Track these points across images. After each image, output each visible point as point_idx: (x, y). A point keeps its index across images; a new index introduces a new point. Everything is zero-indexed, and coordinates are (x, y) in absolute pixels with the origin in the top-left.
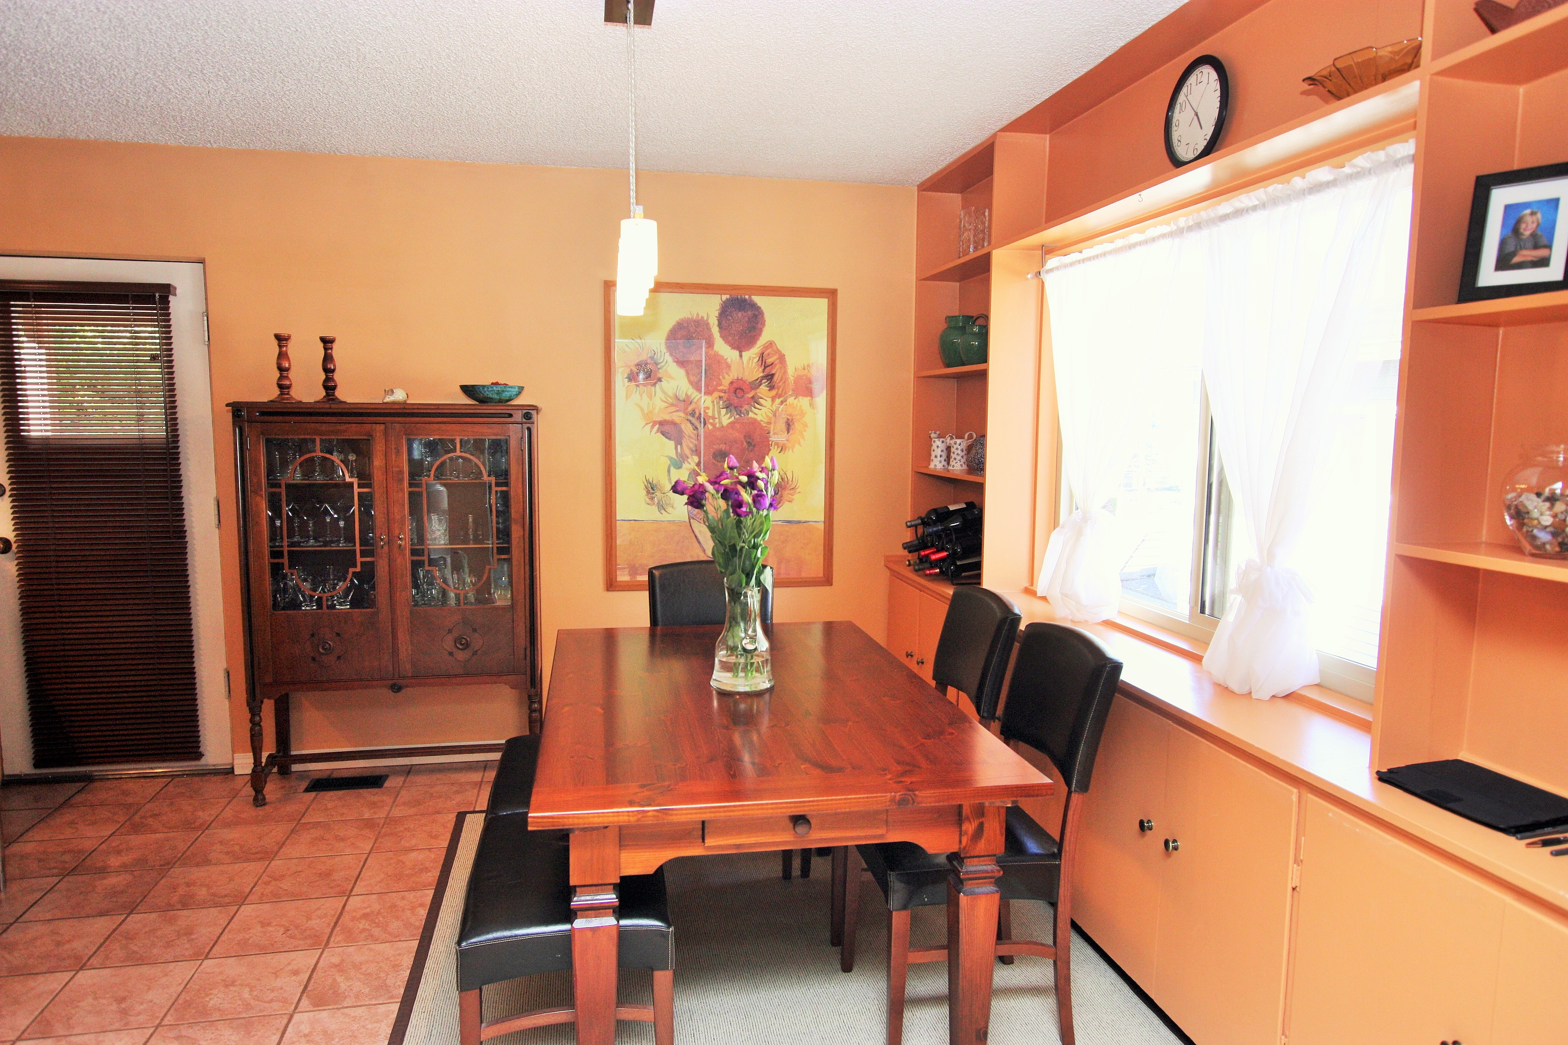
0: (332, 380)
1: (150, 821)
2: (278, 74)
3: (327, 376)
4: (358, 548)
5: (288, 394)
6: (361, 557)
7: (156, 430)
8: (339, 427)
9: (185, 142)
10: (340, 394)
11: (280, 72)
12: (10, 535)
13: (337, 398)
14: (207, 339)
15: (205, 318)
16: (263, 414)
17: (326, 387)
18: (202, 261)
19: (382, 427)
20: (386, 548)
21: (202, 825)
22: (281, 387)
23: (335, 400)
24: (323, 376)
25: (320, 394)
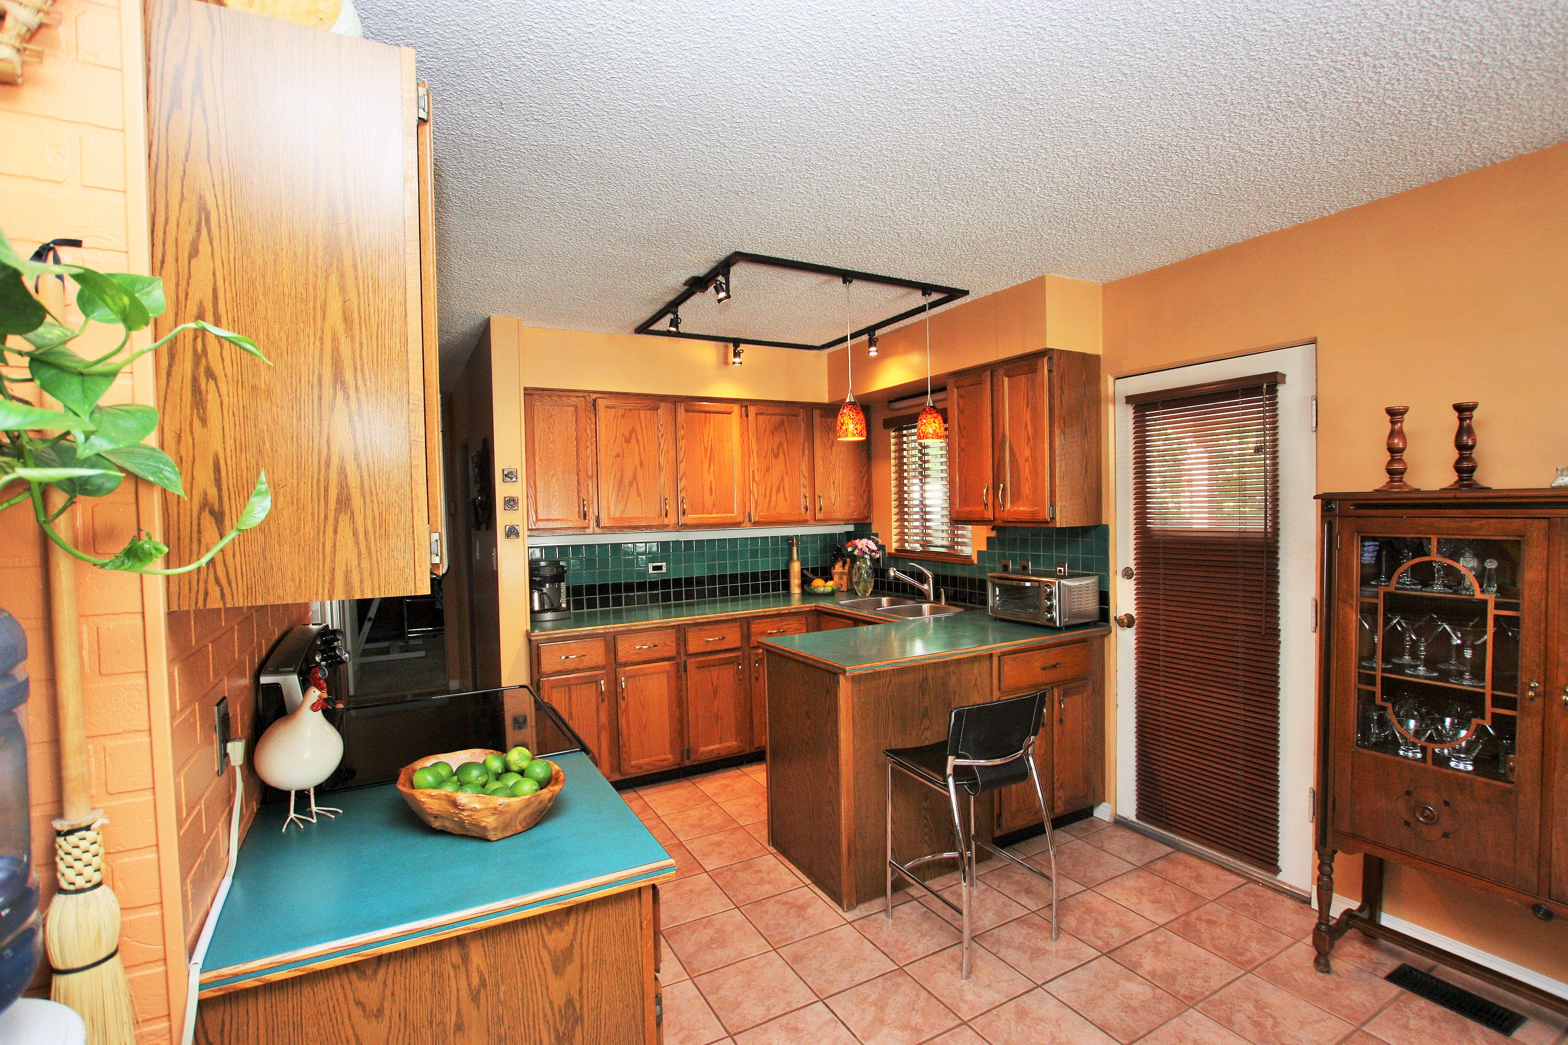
0: (1470, 459)
1: (1202, 927)
2: (1363, 59)
3: (1460, 454)
4: (1488, 692)
5: (1401, 481)
6: (1493, 705)
7: (1256, 524)
8: (1468, 524)
9: (1300, 218)
10: (1479, 477)
11: (1365, 54)
12: (1134, 613)
13: (1476, 483)
14: (1314, 425)
15: (1314, 402)
16: (1359, 507)
17: (1458, 469)
18: (1313, 342)
19: (1544, 523)
20: (1539, 702)
21: (1248, 962)
22: (1390, 472)
23: (1472, 486)
24: (1455, 454)
25: (1448, 478)
